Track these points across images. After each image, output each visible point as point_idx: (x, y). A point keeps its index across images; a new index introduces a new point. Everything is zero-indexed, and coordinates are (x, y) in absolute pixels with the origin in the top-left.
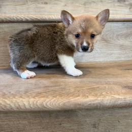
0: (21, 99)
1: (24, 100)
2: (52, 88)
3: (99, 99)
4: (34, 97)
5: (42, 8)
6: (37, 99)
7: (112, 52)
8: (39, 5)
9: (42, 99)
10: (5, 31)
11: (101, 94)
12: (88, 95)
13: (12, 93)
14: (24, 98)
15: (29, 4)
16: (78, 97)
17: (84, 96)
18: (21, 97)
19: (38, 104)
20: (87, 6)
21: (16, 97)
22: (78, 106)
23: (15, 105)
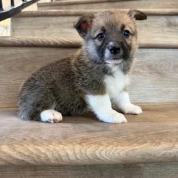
1: (65, 147)
5: (69, 33)
7: (168, 89)
8: (64, 30)
10: (24, 58)
15: (51, 28)
18: (60, 143)
19: (88, 153)
21: (53, 143)
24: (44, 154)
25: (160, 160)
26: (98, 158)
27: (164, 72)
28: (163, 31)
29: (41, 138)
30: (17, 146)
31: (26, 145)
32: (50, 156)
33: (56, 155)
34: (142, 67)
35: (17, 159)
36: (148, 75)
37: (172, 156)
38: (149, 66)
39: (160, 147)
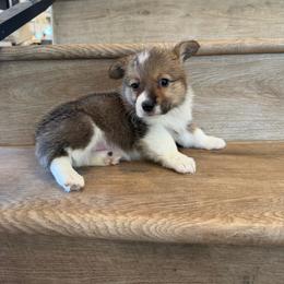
0: (101, 215)
2: (160, 196)
3: (257, 225)
4: (124, 213)
6: (130, 217)
9: (140, 218)
11: (262, 216)
12: (232, 215)
13: (83, 201)
14: (106, 215)
16: (213, 220)
17: (224, 217)
20: (234, 16)
22: (212, 238)
23: (89, 226)
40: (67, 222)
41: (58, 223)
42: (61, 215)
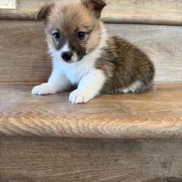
24: (49, 127)
25: (159, 137)
26: (99, 133)
27: (174, 51)
28: (177, 5)
29: (46, 112)
30: (23, 119)
31: (31, 118)
32: (54, 128)
33: (61, 129)
34: (151, 45)
35: (23, 131)
36: (157, 53)
37: (171, 134)
38: (159, 44)
39: (160, 125)
40: (40, 125)
41: (32, 126)
42: (34, 120)
